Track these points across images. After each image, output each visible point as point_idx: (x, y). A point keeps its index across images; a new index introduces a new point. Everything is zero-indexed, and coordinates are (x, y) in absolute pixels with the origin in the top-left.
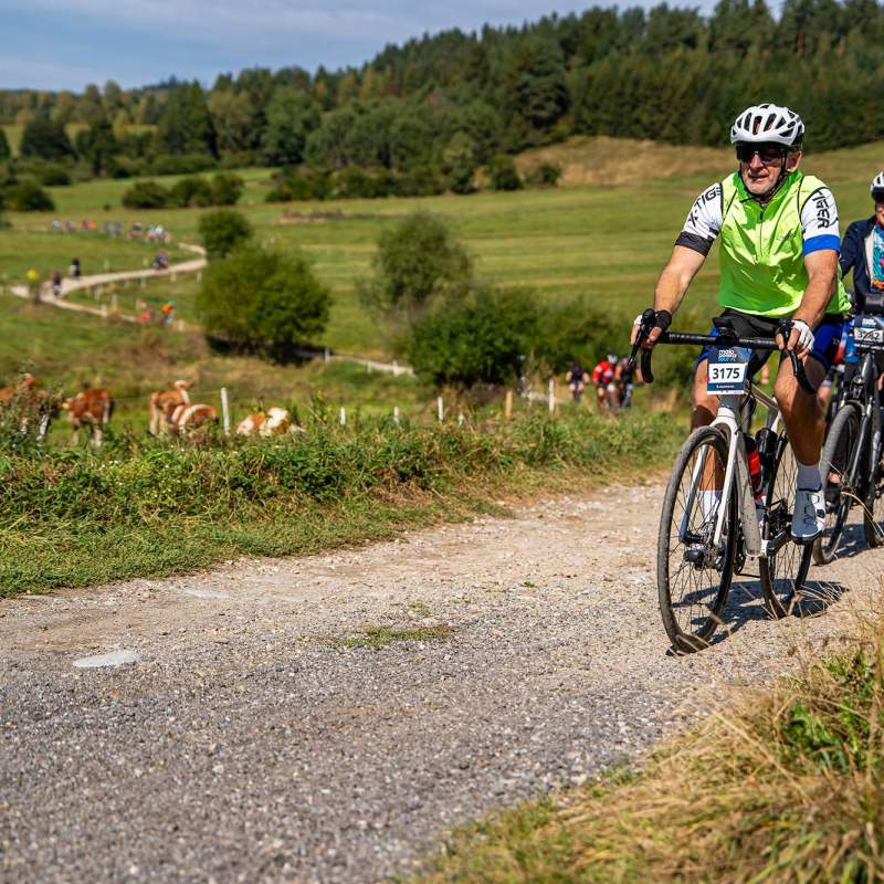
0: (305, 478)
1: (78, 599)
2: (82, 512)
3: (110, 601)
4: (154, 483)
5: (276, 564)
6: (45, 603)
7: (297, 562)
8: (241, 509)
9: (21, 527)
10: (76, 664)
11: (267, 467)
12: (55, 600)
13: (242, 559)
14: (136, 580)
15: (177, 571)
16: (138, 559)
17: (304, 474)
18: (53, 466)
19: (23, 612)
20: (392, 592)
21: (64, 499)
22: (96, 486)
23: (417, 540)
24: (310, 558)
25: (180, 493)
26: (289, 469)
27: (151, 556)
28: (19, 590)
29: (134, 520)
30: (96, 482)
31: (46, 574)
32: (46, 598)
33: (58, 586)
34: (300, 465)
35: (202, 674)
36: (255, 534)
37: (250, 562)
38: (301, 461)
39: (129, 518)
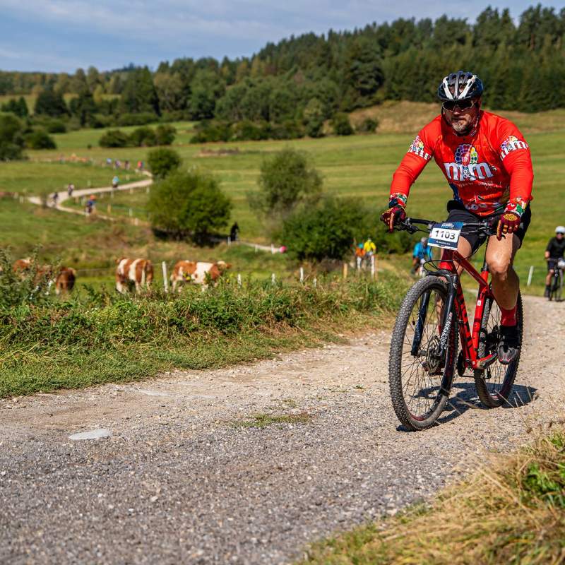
0: (216, 319)
1: (72, 396)
2: (74, 341)
3: (92, 398)
4: (120, 322)
5: (197, 374)
6: (51, 398)
7: (211, 373)
8: (175, 339)
9: (36, 350)
10: (71, 437)
11: (192, 312)
12: (58, 397)
13: (176, 371)
14: (109, 384)
15: (135, 378)
16: (110, 370)
17: (215, 317)
18: (56, 311)
19: (38, 405)
20: (271, 392)
21: (63, 332)
22: (83, 324)
23: (287, 359)
24: (219, 370)
25: (137, 328)
26: (206, 314)
27: (118, 369)
28: (34, 390)
29: (107, 346)
30: (83, 322)
31: (52, 380)
32: (52, 395)
33: (60, 388)
34: (213, 311)
35: (151, 444)
36: (184, 355)
37: (181, 373)
38: (213, 308)
39: (104, 344)
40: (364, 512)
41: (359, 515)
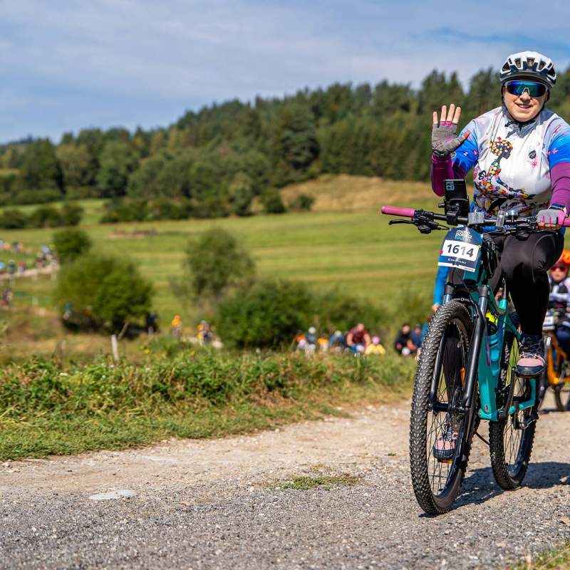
0: (203, 386)
1: (68, 461)
2: (51, 406)
3: (91, 463)
4: (96, 389)
5: (198, 443)
6: (44, 464)
7: (213, 442)
8: (161, 407)
9: (11, 415)
10: (91, 498)
11: (176, 378)
12: (51, 462)
13: (173, 439)
14: (103, 451)
15: (130, 446)
16: (101, 437)
17: (202, 383)
18: (24, 374)
21: (37, 397)
22: (57, 388)
23: (291, 430)
24: (220, 439)
25: (117, 395)
26: (191, 379)
27: (110, 435)
29: (88, 412)
30: (57, 386)
31: (40, 445)
32: (44, 461)
33: (52, 453)
34: (199, 377)
36: (177, 420)
37: (179, 442)
38: (200, 374)
39: (85, 411)
40: (495, 559)
41: (489, 562)
